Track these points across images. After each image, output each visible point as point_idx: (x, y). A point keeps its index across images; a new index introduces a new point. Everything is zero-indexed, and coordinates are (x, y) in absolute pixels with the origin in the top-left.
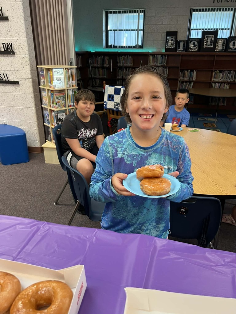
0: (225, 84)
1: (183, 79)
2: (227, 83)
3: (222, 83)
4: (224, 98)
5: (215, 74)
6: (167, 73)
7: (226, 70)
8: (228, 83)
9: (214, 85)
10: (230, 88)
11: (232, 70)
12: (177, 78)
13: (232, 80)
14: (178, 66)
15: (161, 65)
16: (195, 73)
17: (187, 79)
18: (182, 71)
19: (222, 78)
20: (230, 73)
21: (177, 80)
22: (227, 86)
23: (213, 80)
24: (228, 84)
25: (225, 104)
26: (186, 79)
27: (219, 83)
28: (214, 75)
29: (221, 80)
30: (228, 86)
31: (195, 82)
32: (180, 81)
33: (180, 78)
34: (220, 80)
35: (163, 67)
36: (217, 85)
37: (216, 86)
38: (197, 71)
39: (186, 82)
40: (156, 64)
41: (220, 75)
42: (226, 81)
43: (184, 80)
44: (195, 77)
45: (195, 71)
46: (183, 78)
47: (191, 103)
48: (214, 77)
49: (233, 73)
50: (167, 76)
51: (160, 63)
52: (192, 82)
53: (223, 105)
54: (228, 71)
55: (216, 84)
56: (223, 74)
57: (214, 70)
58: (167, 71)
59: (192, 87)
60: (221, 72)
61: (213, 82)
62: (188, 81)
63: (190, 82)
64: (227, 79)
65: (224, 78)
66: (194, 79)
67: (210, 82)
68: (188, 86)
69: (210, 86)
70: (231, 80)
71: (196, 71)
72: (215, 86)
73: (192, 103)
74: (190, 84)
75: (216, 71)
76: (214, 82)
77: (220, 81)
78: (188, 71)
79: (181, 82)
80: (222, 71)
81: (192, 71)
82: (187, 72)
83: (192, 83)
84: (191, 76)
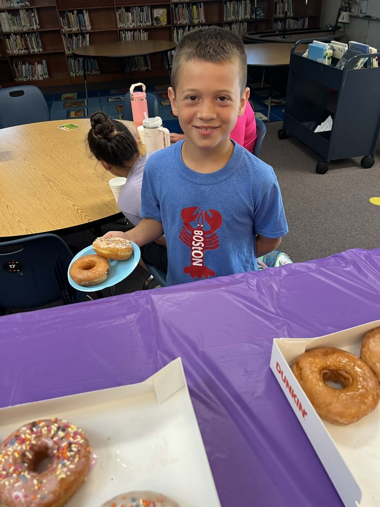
0: (140, 31)
1: (70, 29)
2: (143, 29)
3: (134, 30)
4: (145, 56)
5: (120, 15)
6: (38, 22)
7: (136, 6)
8: (145, 30)
9: (123, 35)
10: (150, 38)
11: (145, 6)
12: (58, 29)
13: (149, 24)
14: (54, 5)
15: (22, 6)
16: (86, 16)
17: (77, 29)
18: (62, 14)
19: (133, 21)
20: (143, 11)
21: (59, 32)
22: (144, 36)
23: (119, 26)
24: (145, 32)
25: (150, 67)
26: (75, 29)
27: (131, 30)
28: (118, 16)
29: (133, 25)
30: (146, 34)
31: (90, 34)
32: (65, 35)
33: (63, 28)
34: (131, 24)
35: (27, 10)
36: (129, 35)
37: (127, 36)
38: (90, 11)
39: (76, 35)
40: (12, 5)
41: (128, 17)
42: (141, 25)
43: (71, 31)
44: (88, 23)
45: (84, 11)
46: (69, 27)
47: (96, 72)
48: (121, 22)
49: (147, 9)
50: (39, 27)
51: (18, 3)
52: (87, 33)
53: (146, 70)
54: (139, 7)
55: (127, 32)
56: (133, 14)
57: (115, 6)
58: (37, 16)
59: (90, 44)
60: (128, 10)
61: (121, 30)
62: (79, 33)
63: (83, 35)
64: (141, 22)
65: (137, 21)
66: (89, 28)
67: (117, 31)
68: (82, 42)
69: (119, 39)
70: (147, 23)
71: (87, 13)
72: (125, 37)
73: (98, 73)
74: (84, 37)
75: (120, 8)
76: (123, 30)
77: (131, 27)
78: (73, 14)
79: (67, 36)
80: (130, 7)
81: (80, 12)
82: (72, 16)
83: (88, 35)
84: (81, 23)
